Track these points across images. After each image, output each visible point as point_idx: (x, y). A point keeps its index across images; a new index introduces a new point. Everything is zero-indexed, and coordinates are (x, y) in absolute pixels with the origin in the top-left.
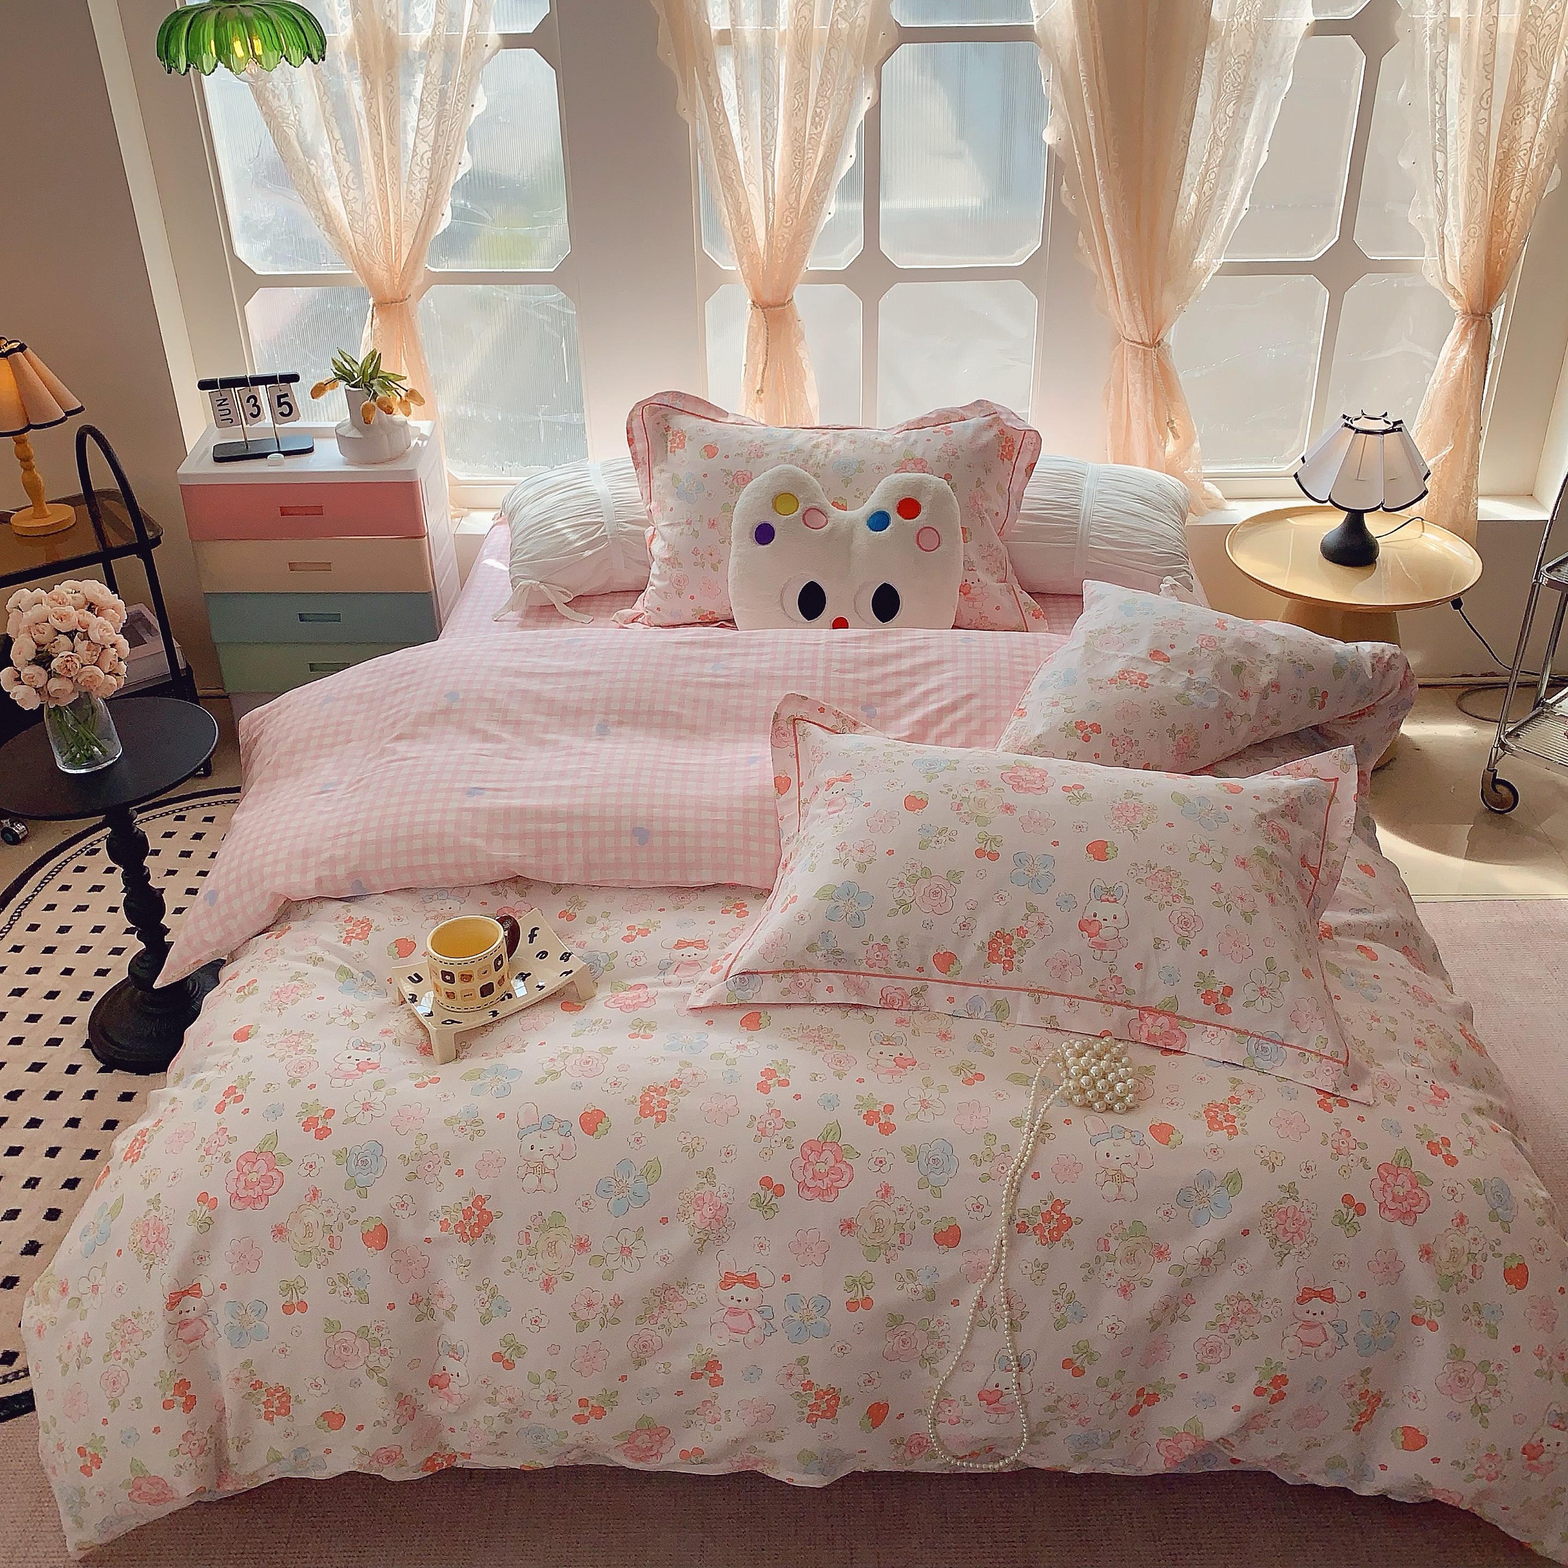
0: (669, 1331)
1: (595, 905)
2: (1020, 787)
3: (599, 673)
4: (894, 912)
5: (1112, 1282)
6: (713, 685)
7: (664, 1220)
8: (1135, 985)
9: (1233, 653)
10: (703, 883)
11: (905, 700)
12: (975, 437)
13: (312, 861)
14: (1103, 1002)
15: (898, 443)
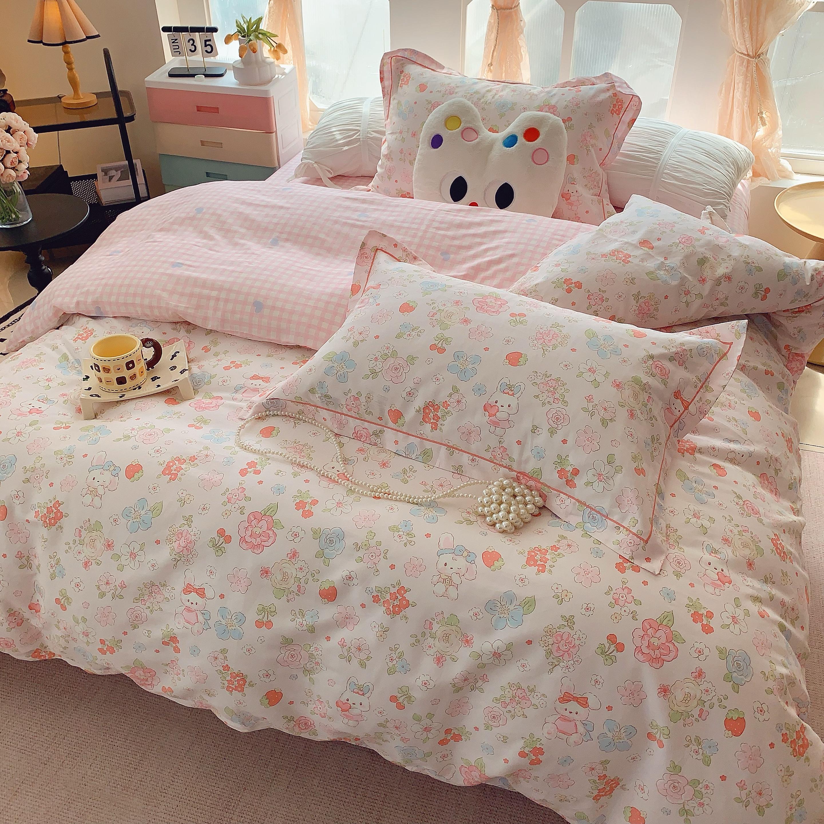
0: (152, 611)
1: (224, 345)
2: (482, 308)
3: (288, 208)
4: (367, 377)
5: (432, 651)
6: (353, 226)
7: (158, 542)
8: (515, 456)
9: (703, 250)
10: (290, 344)
11: (472, 252)
12: (594, 96)
13: (79, 292)
14: (495, 463)
15: (543, 94)
